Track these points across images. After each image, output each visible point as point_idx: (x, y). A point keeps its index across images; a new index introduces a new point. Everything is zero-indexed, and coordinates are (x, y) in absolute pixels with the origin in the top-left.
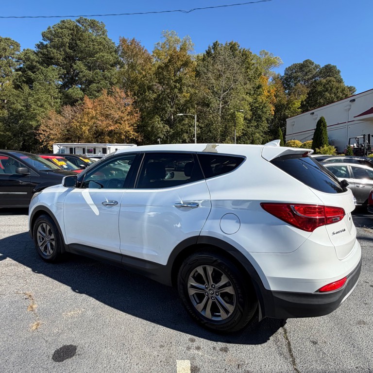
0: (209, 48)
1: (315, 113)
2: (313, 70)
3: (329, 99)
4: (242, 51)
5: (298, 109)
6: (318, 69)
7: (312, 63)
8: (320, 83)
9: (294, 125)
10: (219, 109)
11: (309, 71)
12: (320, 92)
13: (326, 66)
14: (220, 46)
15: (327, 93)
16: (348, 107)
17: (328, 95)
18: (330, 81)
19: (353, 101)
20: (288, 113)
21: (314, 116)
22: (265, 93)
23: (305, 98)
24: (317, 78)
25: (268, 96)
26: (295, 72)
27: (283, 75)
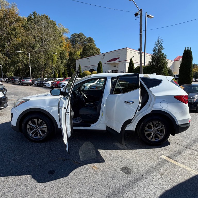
0: (30, 15)
2: (84, 38)
5: (79, 56)
6: (86, 38)
7: (83, 35)
8: (88, 45)
10: (42, 51)
11: (82, 38)
12: (88, 49)
13: (89, 38)
14: (37, 15)
15: (90, 50)
16: (103, 58)
17: (91, 51)
18: (92, 45)
19: (104, 55)
20: (75, 57)
21: (89, 60)
22: (64, 45)
23: (82, 51)
24: (85, 42)
25: (65, 48)
26: (76, 38)
27: (70, 38)
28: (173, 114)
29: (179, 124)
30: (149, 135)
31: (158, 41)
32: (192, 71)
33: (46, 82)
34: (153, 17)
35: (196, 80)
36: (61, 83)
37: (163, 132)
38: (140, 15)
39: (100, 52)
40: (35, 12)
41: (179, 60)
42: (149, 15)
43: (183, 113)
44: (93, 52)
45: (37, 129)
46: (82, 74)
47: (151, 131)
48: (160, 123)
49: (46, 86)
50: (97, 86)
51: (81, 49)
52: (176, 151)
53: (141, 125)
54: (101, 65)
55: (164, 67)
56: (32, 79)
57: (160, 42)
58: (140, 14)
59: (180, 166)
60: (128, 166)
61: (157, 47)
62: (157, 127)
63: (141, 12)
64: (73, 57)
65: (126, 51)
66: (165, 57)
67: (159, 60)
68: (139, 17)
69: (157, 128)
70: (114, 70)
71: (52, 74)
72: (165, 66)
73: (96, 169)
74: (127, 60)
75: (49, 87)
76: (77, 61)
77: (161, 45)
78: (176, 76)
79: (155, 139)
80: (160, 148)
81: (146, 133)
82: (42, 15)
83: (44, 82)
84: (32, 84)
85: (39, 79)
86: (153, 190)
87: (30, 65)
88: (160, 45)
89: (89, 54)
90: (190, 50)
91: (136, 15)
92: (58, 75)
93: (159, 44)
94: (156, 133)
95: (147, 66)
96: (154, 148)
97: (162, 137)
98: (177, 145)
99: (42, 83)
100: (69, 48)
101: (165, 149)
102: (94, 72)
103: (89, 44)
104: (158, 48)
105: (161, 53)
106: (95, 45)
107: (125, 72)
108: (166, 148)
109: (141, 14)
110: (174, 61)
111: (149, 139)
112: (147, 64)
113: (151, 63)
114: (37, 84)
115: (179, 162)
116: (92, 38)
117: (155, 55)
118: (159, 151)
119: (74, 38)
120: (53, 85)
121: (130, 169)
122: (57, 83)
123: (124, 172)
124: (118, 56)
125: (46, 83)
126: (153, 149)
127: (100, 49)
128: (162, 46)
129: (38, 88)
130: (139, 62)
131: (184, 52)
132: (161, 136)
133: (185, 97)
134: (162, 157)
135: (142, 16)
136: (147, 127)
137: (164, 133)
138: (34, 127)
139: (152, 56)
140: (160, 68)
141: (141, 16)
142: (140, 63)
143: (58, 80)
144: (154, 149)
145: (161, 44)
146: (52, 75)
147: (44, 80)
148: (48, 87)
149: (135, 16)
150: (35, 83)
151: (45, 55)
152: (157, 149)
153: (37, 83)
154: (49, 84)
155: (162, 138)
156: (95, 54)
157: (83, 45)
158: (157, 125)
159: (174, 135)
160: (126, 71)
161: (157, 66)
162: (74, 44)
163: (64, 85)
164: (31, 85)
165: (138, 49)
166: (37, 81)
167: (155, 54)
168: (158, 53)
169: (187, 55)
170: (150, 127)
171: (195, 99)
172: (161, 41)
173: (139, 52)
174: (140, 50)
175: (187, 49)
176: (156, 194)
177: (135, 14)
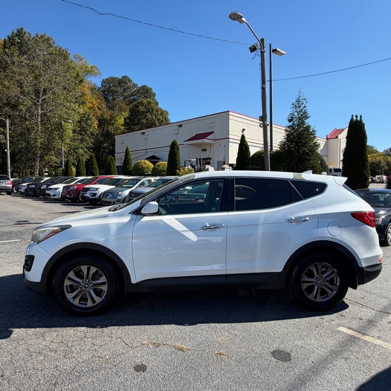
1: (146, 134)
2: (132, 88)
3: (151, 120)
4: (58, 49)
5: (122, 126)
6: (136, 88)
7: (130, 81)
8: (142, 104)
9: (124, 143)
10: (38, 115)
11: (128, 88)
12: (143, 112)
13: (144, 87)
14: (27, 35)
15: (148, 114)
16: (177, 132)
17: (150, 117)
18: (150, 102)
19: (180, 126)
20: (111, 129)
21: (145, 136)
22: (87, 103)
23: (128, 115)
24: (135, 97)
25: (91, 108)
26: (113, 86)
27: (100, 86)
28: (351, 246)
29: (364, 265)
30: (310, 289)
31: (298, 101)
32: (367, 161)
33: (48, 186)
34: (285, 53)
35: (374, 178)
36: (88, 189)
37: (335, 283)
38: (261, 50)
39: (169, 117)
40: (22, 28)
41: (337, 137)
42: (276, 50)
43: (369, 245)
44: (153, 119)
45: (85, 287)
46: (133, 168)
47: (312, 282)
48: (328, 266)
49: (49, 195)
50: (178, 195)
51: (125, 111)
52: (362, 318)
53: (295, 270)
54: (178, 149)
55: (312, 154)
56: (12, 180)
57: (302, 104)
58: (261, 48)
59: (375, 343)
60: (282, 347)
61: (296, 114)
62: (323, 273)
63: (263, 45)
64: (107, 130)
65: (228, 119)
66: (314, 134)
67: (300, 139)
68: (259, 53)
69: (324, 276)
70: (203, 159)
71: (61, 167)
72: (314, 151)
73: (225, 357)
74: (230, 137)
75: (57, 197)
76: (118, 139)
77: (304, 109)
78: (333, 170)
79: (322, 297)
80: (332, 314)
81: (305, 286)
82: (37, 35)
83: (44, 187)
84: (13, 191)
85: (30, 179)
86: (338, 384)
87: (8, 147)
88: (302, 110)
89: (144, 121)
90: (361, 120)
91: (253, 49)
92: (75, 169)
93: (301, 106)
94: (322, 285)
95: (277, 152)
96: (322, 315)
97: (335, 292)
98: (362, 307)
99: (38, 189)
100: (99, 109)
101: (342, 316)
102: (161, 162)
103: (145, 101)
104: (298, 114)
105: (305, 126)
106: (157, 104)
107: (226, 163)
108: (344, 314)
109: (263, 49)
110: (327, 139)
111: (311, 297)
112: (276, 147)
113: (284, 144)
114: (26, 190)
115: (372, 337)
116: (151, 89)
117: (293, 129)
118: (333, 320)
119: (110, 87)
120: (68, 193)
121: (288, 354)
122: (77, 189)
123: (278, 359)
124: (211, 128)
125: (51, 189)
126: (319, 317)
127: (167, 113)
128: (306, 111)
129: (29, 201)
130: (262, 143)
131: (350, 123)
132: (332, 290)
133: (371, 214)
134: (339, 329)
135: (264, 52)
136: (306, 274)
137: (338, 284)
138: (80, 283)
139: (286, 131)
140: (304, 155)
141: (262, 53)
142: (264, 145)
143: (77, 182)
144: (321, 317)
145: (304, 107)
146: (60, 170)
147: (42, 181)
148: (54, 197)
149: (251, 51)
150: (21, 188)
151: (43, 124)
152: (327, 316)
153: (26, 188)
154: (58, 190)
155: (333, 295)
156: (159, 123)
157: (130, 102)
158: (323, 270)
159: (355, 288)
160: (228, 161)
161: (298, 151)
162: (109, 101)
163: (96, 192)
164: (9, 193)
165: (260, 117)
166: (25, 184)
167: (292, 127)
168: (298, 125)
169: (357, 130)
170: (311, 275)
171: (381, 219)
172: (305, 102)
173: (261, 122)
174: (263, 118)
175: (355, 118)
176: (344, 389)
177: (250, 48)
